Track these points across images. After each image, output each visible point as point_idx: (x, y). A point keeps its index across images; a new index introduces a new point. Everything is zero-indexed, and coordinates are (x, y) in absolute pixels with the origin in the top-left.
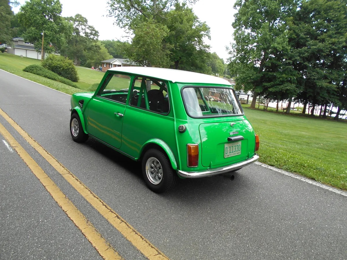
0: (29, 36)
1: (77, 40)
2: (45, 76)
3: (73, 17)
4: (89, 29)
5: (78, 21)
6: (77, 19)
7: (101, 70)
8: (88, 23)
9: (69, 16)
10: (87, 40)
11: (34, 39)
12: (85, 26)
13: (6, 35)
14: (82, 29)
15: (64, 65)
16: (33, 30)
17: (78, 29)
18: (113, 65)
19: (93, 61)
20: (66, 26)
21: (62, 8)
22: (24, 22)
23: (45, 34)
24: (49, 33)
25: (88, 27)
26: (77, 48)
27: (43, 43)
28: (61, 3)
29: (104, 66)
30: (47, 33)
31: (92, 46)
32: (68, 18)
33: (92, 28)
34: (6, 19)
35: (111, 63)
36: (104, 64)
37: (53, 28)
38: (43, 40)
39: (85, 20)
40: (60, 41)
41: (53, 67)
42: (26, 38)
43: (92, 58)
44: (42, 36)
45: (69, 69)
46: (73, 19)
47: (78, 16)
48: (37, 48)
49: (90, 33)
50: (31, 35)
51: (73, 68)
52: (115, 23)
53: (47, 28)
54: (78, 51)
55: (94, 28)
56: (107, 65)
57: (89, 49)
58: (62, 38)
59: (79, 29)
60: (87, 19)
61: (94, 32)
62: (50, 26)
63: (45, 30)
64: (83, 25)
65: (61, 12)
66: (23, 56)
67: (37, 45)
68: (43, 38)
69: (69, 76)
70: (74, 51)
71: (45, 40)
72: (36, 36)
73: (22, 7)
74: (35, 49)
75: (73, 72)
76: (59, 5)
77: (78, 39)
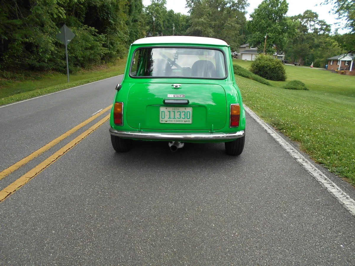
0: (254, 40)
1: (303, 38)
2: (240, 74)
3: (301, 14)
4: (318, 24)
5: (306, 17)
6: (306, 15)
7: (326, 68)
8: (318, 17)
9: (297, 15)
10: (315, 37)
11: (257, 43)
12: (314, 22)
13: (234, 43)
14: (311, 26)
15: (271, 64)
16: (257, 34)
17: (306, 26)
18: (341, 61)
19: (322, 60)
20: (290, 25)
21: (288, 7)
22: (251, 28)
23: (268, 36)
24: (272, 35)
25: (318, 23)
26: (301, 47)
27: (265, 46)
28: (287, 2)
29: (330, 64)
30: (270, 35)
31: (320, 43)
32: (295, 16)
33: (323, 23)
34: (234, 29)
35: (338, 59)
36: (331, 61)
37: (277, 29)
38: (266, 43)
39: (314, 15)
40: (282, 41)
41: (260, 67)
42: (251, 43)
43: (321, 57)
44: (265, 39)
45: (276, 68)
46: (301, 16)
47: (306, 12)
48: (259, 51)
49: (320, 29)
50: (255, 39)
51: (281, 67)
52: (331, 11)
53: (270, 30)
54: (302, 50)
55: (325, 22)
56: (334, 63)
57: (317, 46)
58: (285, 38)
59: (308, 26)
60: (317, 13)
61: (325, 27)
62: (274, 28)
63: (268, 33)
64: (312, 21)
65: (286, 12)
66: (247, 60)
67: (260, 48)
68: (266, 40)
69: (275, 75)
70: (297, 50)
71: (267, 42)
72: (260, 40)
73: (250, 15)
74: (258, 52)
75: (280, 71)
76: (284, 5)
77: (305, 37)
